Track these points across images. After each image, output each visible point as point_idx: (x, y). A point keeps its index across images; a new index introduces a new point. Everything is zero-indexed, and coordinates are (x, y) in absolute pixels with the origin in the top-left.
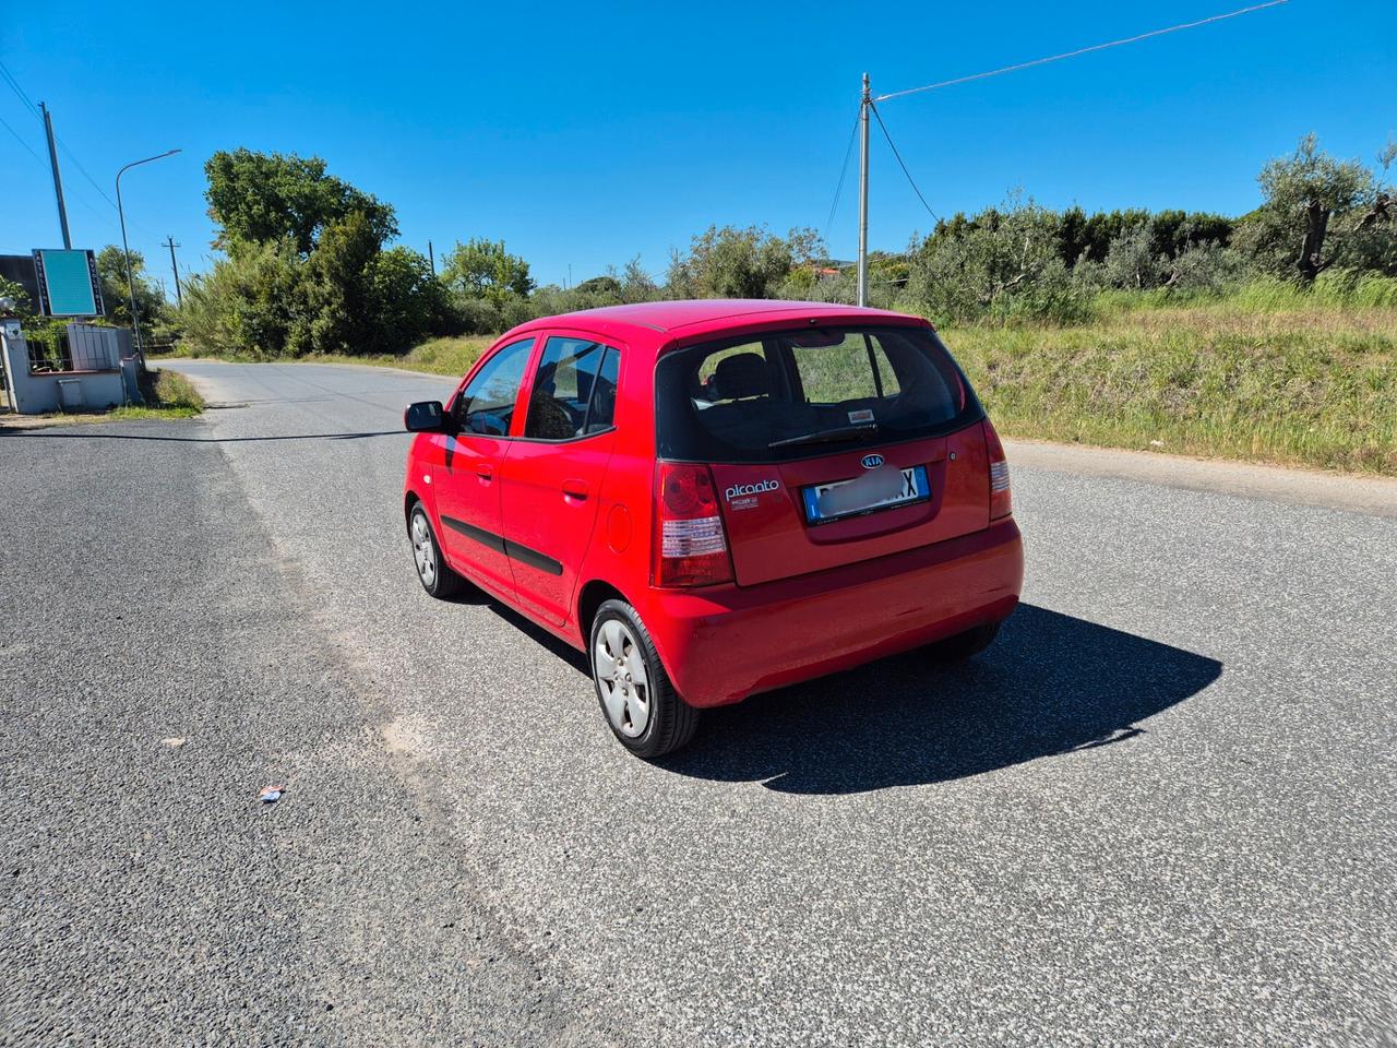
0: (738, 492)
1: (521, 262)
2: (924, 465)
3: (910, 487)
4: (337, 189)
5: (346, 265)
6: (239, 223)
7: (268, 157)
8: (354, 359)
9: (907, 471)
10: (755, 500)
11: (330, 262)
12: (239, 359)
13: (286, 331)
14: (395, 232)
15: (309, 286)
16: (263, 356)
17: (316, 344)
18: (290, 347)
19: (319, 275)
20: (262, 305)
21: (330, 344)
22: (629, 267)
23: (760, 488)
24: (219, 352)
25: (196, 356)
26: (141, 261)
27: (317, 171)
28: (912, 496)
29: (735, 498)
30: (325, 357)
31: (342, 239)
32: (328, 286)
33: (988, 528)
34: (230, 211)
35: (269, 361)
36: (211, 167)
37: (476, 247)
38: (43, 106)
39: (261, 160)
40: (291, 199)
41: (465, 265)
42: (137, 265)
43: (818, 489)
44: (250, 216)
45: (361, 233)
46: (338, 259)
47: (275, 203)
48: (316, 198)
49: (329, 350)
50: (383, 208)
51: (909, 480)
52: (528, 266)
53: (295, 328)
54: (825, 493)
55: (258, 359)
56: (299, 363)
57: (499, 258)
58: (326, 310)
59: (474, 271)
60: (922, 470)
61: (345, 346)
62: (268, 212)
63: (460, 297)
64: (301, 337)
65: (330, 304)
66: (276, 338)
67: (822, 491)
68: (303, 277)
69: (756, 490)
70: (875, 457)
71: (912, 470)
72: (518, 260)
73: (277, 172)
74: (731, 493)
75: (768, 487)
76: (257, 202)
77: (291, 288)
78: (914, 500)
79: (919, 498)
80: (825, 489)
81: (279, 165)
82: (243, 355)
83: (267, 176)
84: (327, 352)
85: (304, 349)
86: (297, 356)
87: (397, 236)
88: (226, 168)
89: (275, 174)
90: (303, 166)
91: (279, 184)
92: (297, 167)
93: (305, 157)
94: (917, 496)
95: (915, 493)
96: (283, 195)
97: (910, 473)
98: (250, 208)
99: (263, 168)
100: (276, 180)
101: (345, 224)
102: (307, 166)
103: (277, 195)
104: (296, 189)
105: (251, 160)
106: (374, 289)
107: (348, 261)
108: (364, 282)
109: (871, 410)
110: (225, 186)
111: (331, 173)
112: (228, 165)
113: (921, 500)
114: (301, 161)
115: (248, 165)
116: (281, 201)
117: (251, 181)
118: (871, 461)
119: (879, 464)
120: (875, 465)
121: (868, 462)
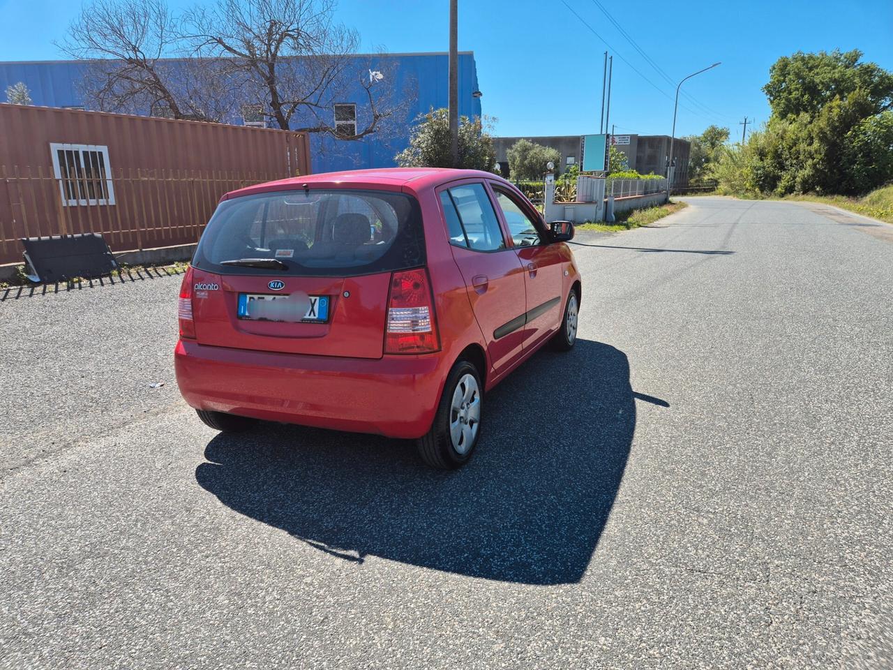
0: (200, 287)
2: (329, 297)
3: (313, 310)
4: (867, 71)
5: (834, 129)
6: (778, 105)
7: (818, 55)
8: (822, 199)
9: (313, 298)
10: (207, 294)
11: (821, 129)
12: (746, 197)
13: (779, 178)
15: (802, 146)
16: (760, 194)
17: (798, 187)
18: (779, 189)
19: (812, 139)
20: (768, 161)
21: (807, 188)
23: (209, 287)
24: (736, 192)
25: (725, 194)
26: (727, 134)
28: (312, 317)
29: (199, 291)
30: (801, 197)
31: (836, 111)
32: (816, 144)
33: (380, 358)
34: (775, 98)
35: (763, 199)
36: (775, 68)
39: (811, 57)
40: (822, 83)
42: (724, 137)
43: (248, 296)
44: (788, 100)
45: (857, 104)
46: (829, 126)
47: (811, 89)
49: (805, 192)
51: (313, 305)
53: (786, 176)
54: (252, 300)
55: (756, 197)
56: (782, 201)
58: (810, 162)
60: (325, 300)
61: (818, 189)
62: (802, 96)
64: (788, 182)
65: (813, 159)
66: (772, 183)
67: (250, 298)
68: (801, 140)
69: (207, 288)
70: (278, 282)
71: (318, 298)
73: (819, 65)
74: (197, 287)
75: (213, 288)
76: (797, 89)
77: (791, 148)
78: (313, 320)
80: (253, 298)
81: (821, 60)
82: (749, 194)
83: (811, 69)
84: (803, 194)
85: (790, 190)
86: (782, 195)
88: (783, 68)
89: (817, 67)
90: (842, 58)
91: (817, 74)
92: (837, 59)
93: (847, 50)
94: (315, 318)
95: (315, 315)
96: (817, 81)
97: (315, 300)
98: (790, 93)
99: (809, 63)
100: (816, 71)
101: (841, 99)
102: (845, 58)
103: (814, 82)
104: (829, 75)
105: (803, 59)
106: (854, 147)
107: (837, 127)
108: (846, 141)
109: (293, 250)
110: (778, 81)
111: (864, 61)
112: (786, 66)
113: (318, 321)
114: (841, 55)
115: (799, 64)
116: (816, 86)
117: (798, 75)
118: (274, 285)
119: (279, 288)
120: (277, 288)
121: (272, 285)
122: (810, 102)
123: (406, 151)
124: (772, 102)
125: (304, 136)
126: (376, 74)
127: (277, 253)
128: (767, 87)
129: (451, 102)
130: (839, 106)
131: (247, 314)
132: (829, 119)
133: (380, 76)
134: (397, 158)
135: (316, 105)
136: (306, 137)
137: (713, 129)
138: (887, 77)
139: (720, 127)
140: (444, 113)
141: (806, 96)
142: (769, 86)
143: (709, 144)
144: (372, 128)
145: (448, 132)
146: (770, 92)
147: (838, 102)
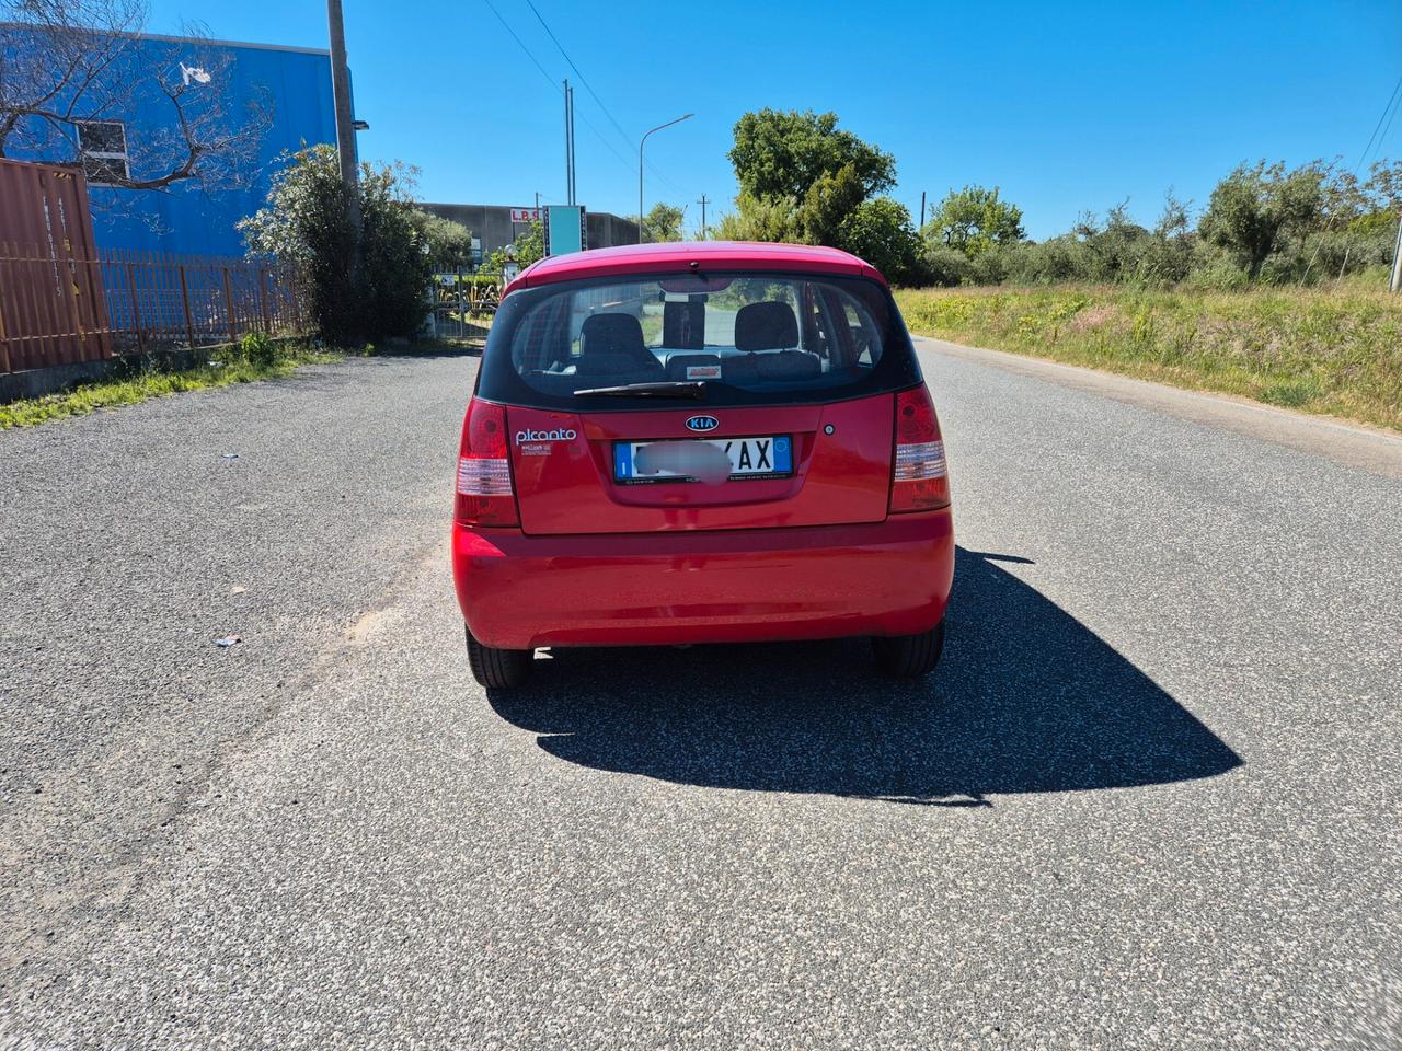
0: (529, 436)
1: (1014, 209)
2: (790, 436)
3: (763, 459)
4: (845, 142)
5: (826, 216)
6: (750, 179)
7: (787, 115)
9: (762, 440)
10: (548, 447)
11: (812, 215)
14: (893, 182)
19: (802, 228)
22: (1112, 213)
23: (554, 436)
26: (681, 216)
27: (828, 126)
28: (764, 469)
29: (526, 443)
31: (827, 192)
33: (884, 521)
34: (744, 170)
36: (739, 128)
37: (968, 196)
38: (566, 82)
39: (781, 118)
40: (799, 154)
41: (954, 214)
42: (677, 220)
43: (634, 446)
44: (761, 173)
45: (847, 184)
46: (821, 211)
47: (784, 159)
48: (821, 152)
50: (884, 159)
51: (763, 451)
52: (1020, 214)
54: (641, 450)
57: (989, 206)
59: (961, 220)
60: (785, 442)
62: (776, 169)
63: (935, 250)
67: (638, 448)
69: (549, 437)
71: (771, 440)
72: (1011, 208)
73: (791, 128)
74: (521, 437)
75: (564, 436)
76: (769, 160)
78: (767, 474)
79: (773, 473)
80: (644, 449)
81: (793, 123)
83: (782, 134)
87: (893, 187)
88: (750, 128)
89: (789, 131)
90: (816, 122)
91: (791, 141)
92: (811, 123)
93: (821, 112)
94: (770, 470)
95: (768, 466)
96: (793, 151)
97: (767, 443)
98: (762, 165)
99: (780, 126)
100: (789, 136)
101: (833, 177)
102: (820, 122)
103: (788, 152)
104: (805, 144)
105: (772, 119)
106: (850, 240)
107: (830, 214)
108: (841, 233)
109: (719, 367)
110: (746, 145)
111: (841, 127)
112: (752, 126)
113: (775, 475)
114: (815, 117)
115: (769, 125)
116: (790, 156)
117: (768, 140)
118: (699, 423)
119: (709, 427)
120: (705, 428)
121: (694, 424)
122: (786, 179)
123: (260, 214)
124: (742, 177)
125: (73, 176)
126: (195, 73)
127: (688, 373)
128: (734, 153)
129: (342, 136)
130: (830, 186)
131: (635, 474)
132: (820, 202)
133: (204, 78)
134: (241, 225)
135: (65, 120)
136: (78, 180)
137: (663, 208)
138: (866, 151)
139: (671, 206)
140: (331, 152)
141: (781, 170)
142: (736, 152)
143: (659, 228)
144: (188, 167)
145: (340, 186)
146: (737, 161)
147: (829, 180)
